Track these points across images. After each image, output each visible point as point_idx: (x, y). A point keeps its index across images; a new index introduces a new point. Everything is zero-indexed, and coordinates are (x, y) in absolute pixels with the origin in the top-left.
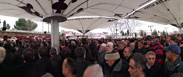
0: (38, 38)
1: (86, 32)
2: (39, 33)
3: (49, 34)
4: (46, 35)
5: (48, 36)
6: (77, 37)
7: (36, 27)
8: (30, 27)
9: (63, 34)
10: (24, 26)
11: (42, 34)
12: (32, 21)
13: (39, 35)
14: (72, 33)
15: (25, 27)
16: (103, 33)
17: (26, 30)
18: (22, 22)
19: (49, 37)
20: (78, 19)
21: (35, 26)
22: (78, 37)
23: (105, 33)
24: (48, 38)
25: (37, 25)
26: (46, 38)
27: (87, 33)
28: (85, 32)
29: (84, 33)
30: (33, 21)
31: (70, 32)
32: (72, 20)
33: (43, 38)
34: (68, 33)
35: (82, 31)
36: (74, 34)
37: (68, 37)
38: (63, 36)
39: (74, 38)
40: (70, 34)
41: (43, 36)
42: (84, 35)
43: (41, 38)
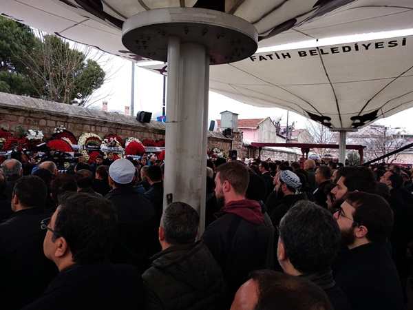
0: (103, 147)
2: (109, 119)
3: (163, 126)
4: (145, 129)
6: (298, 151)
7: (98, 86)
8: (58, 79)
9: (228, 132)
10: (20, 67)
11: (126, 126)
12: (72, 46)
13: (105, 129)
14: (274, 129)
15: (31, 75)
17: (34, 94)
18: (8, 41)
20: (312, 53)
21: (93, 78)
22: (306, 148)
24: (159, 149)
25: (103, 75)
26: (148, 149)
28: (347, 123)
30: (81, 48)
31: (265, 125)
32: (281, 56)
33: (127, 144)
34: (254, 130)
35: (329, 119)
36: (285, 132)
37: (255, 148)
38: (231, 142)
39: (286, 154)
40: (267, 134)
41: (129, 133)
42: (343, 139)
43: (120, 148)
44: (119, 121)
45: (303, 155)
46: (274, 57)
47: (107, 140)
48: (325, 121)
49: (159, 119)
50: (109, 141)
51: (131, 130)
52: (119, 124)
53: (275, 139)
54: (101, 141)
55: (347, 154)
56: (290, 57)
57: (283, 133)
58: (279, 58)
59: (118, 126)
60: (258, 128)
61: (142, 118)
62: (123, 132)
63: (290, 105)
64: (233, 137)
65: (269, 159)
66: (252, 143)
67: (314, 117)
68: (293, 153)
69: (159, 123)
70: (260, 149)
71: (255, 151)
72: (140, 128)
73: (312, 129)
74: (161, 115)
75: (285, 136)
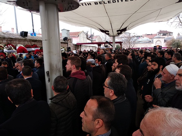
0: (5, 50)
1: (119, 34)
2: (6, 36)
3: (34, 38)
4: (25, 40)
5: (33, 43)
6: (97, 46)
9: (65, 39)
11: (16, 39)
13: (5, 41)
14: (86, 36)
16: (160, 32)
19: (36, 47)
20: (100, 3)
22: (99, 44)
23: (165, 33)
24: (33, 49)
26: (28, 50)
27: (121, 36)
28: (115, 33)
29: (114, 37)
31: (81, 35)
32: (87, 4)
33: (17, 48)
34: (77, 37)
35: (108, 31)
36: (90, 37)
37: (78, 46)
38: (67, 43)
39: (92, 47)
40: (83, 39)
41: (17, 42)
42: (114, 40)
43: (14, 50)
44: (11, 37)
45: (99, 47)
46: (84, 4)
47: (7, 47)
48: (107, 32)
49: (32, 34)
50: (8, 47)
51: (18, 41)
52: (12, 38)
53: (86, 41)
54: (3, 47)
55: (116, 45)
56: (91, 5)
57: (89, 38)
58: (86, 5)
59: (11, 39)
60: (79, 36)
61: (23, 34)
62: (14, 42)
63: (92, 26)
64: (68, 41)
65: (85, 50)
66: (77, 43)
67: (102, 31)
68: (94, 47)
69: (32, 37)
70: (81, 46)
71: (78, 47)
72: (23, 39)
73: (101, 36)
74: (33, 33)
75: (90, 39)
